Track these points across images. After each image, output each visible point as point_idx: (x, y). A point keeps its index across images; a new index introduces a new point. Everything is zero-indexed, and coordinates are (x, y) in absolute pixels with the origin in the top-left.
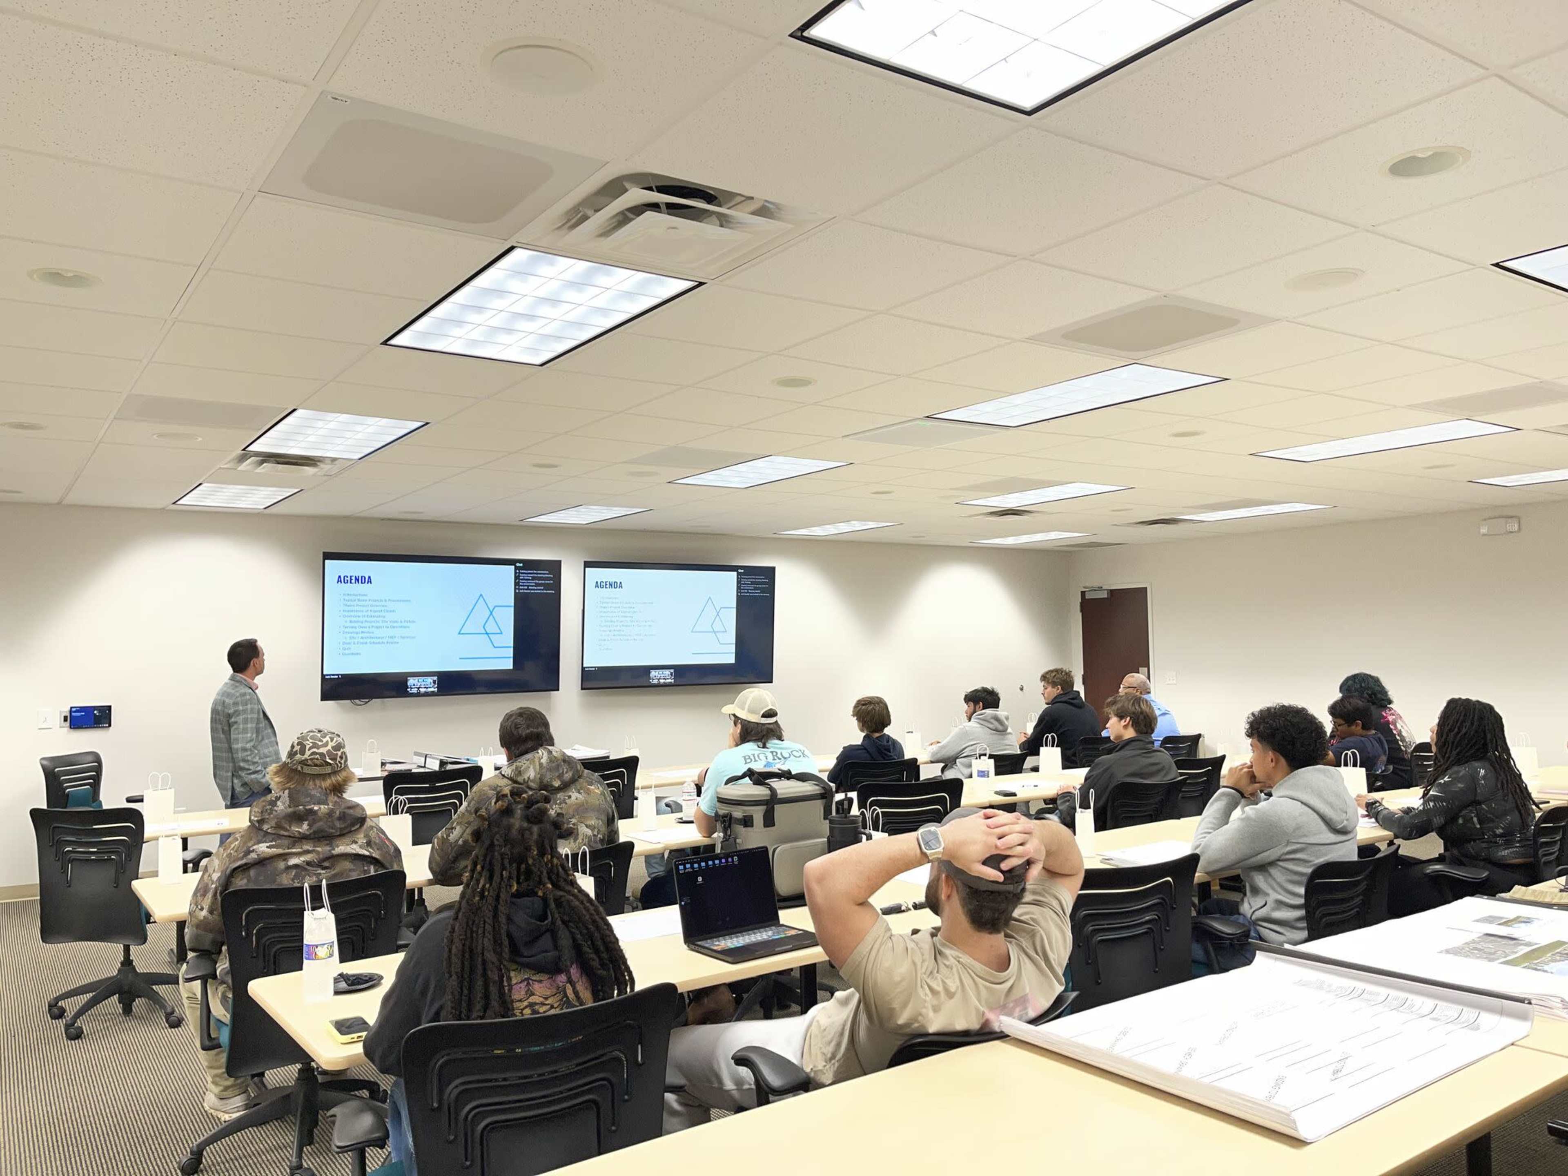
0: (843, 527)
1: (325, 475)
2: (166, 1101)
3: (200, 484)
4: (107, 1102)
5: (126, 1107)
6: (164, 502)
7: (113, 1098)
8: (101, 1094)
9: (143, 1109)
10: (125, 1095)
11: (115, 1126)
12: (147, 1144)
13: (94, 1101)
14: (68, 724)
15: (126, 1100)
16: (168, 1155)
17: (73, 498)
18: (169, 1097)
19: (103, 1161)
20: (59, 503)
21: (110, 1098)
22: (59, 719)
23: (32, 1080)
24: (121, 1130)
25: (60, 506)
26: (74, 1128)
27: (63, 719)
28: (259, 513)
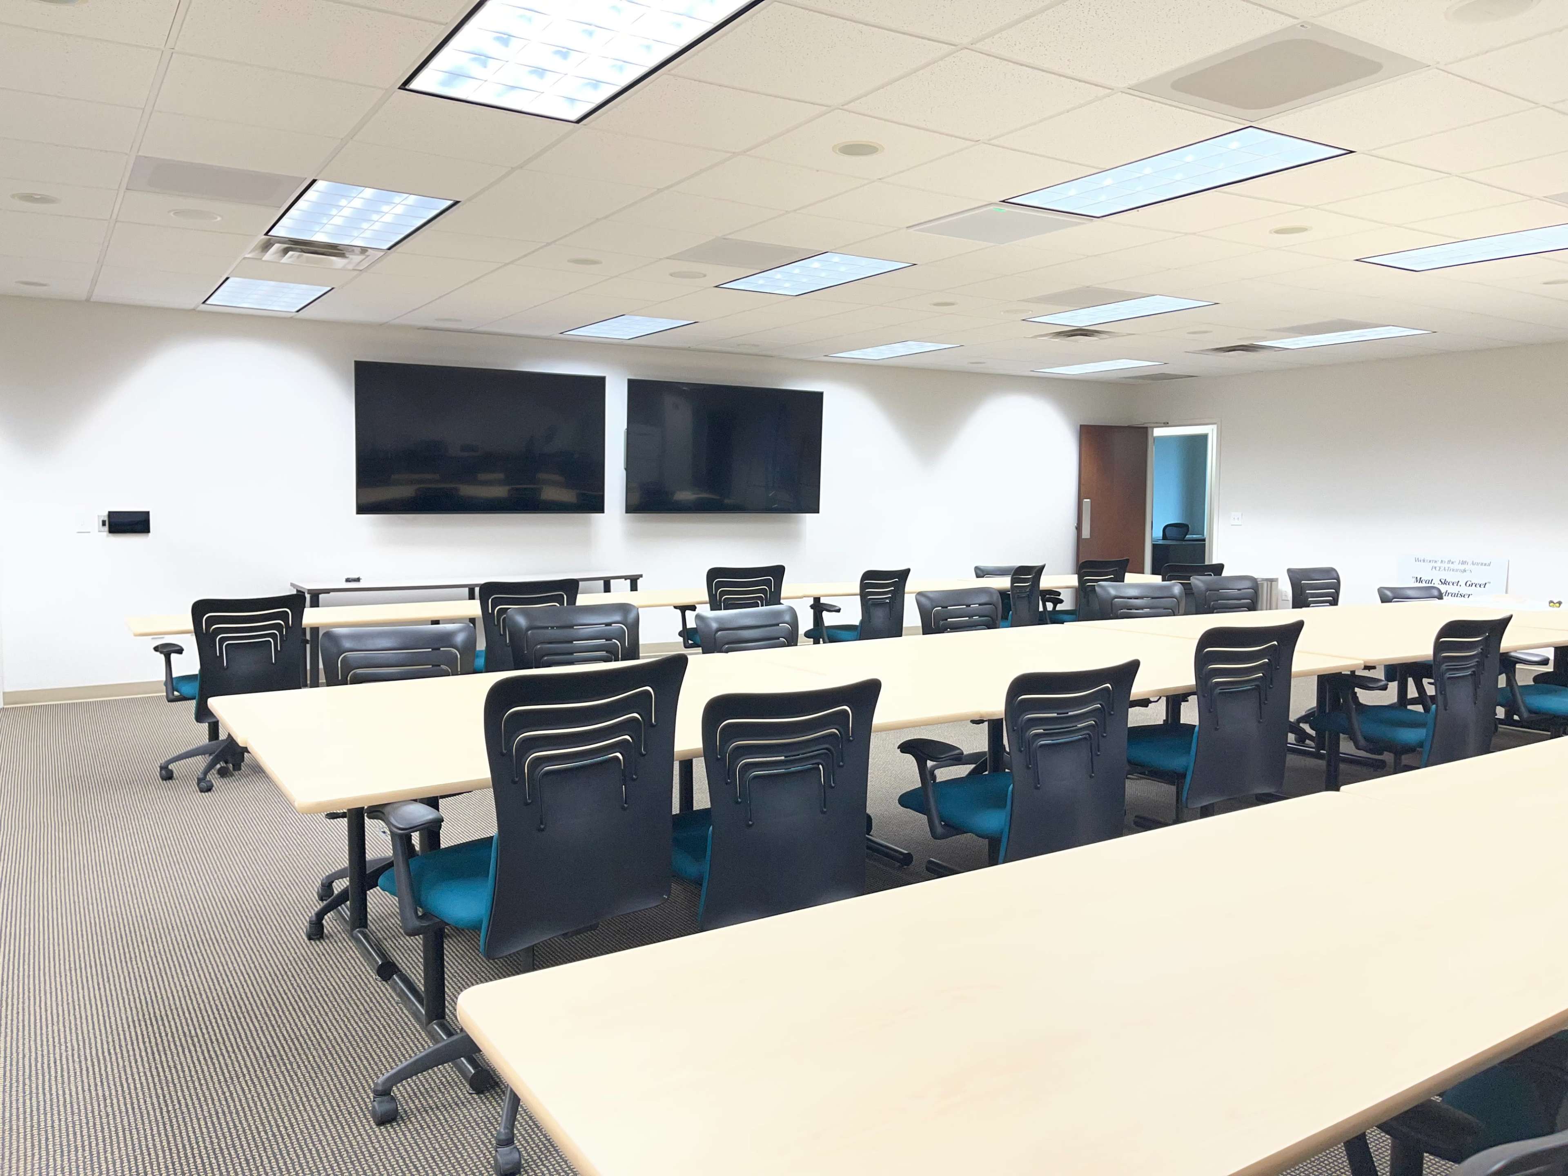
0: (900, 349)
1: (354, 270)
2: (196, 894)
3: (227, 279)
4: (135, 893)
5: (155, 898)
6: (192, 301)
7: (142, 890)
8: (129, 886)
9: (171, 901)
10: (154, 887)
11: (141, 917)
12: (173, 935)
13: (122, 893)
14: (106, 528)
15: (155, 892)
16: (194, 946)
17: (101, 293)
18: (199, 890)
19: (126, 950)
20: (88, 300)
21: (139, 890)
22: (97, 523)
23: (62, 871)
24: (147, 920)
25: (88, 303)
26: (99, 918)
27: (101, 523)
28: (291, 318)
